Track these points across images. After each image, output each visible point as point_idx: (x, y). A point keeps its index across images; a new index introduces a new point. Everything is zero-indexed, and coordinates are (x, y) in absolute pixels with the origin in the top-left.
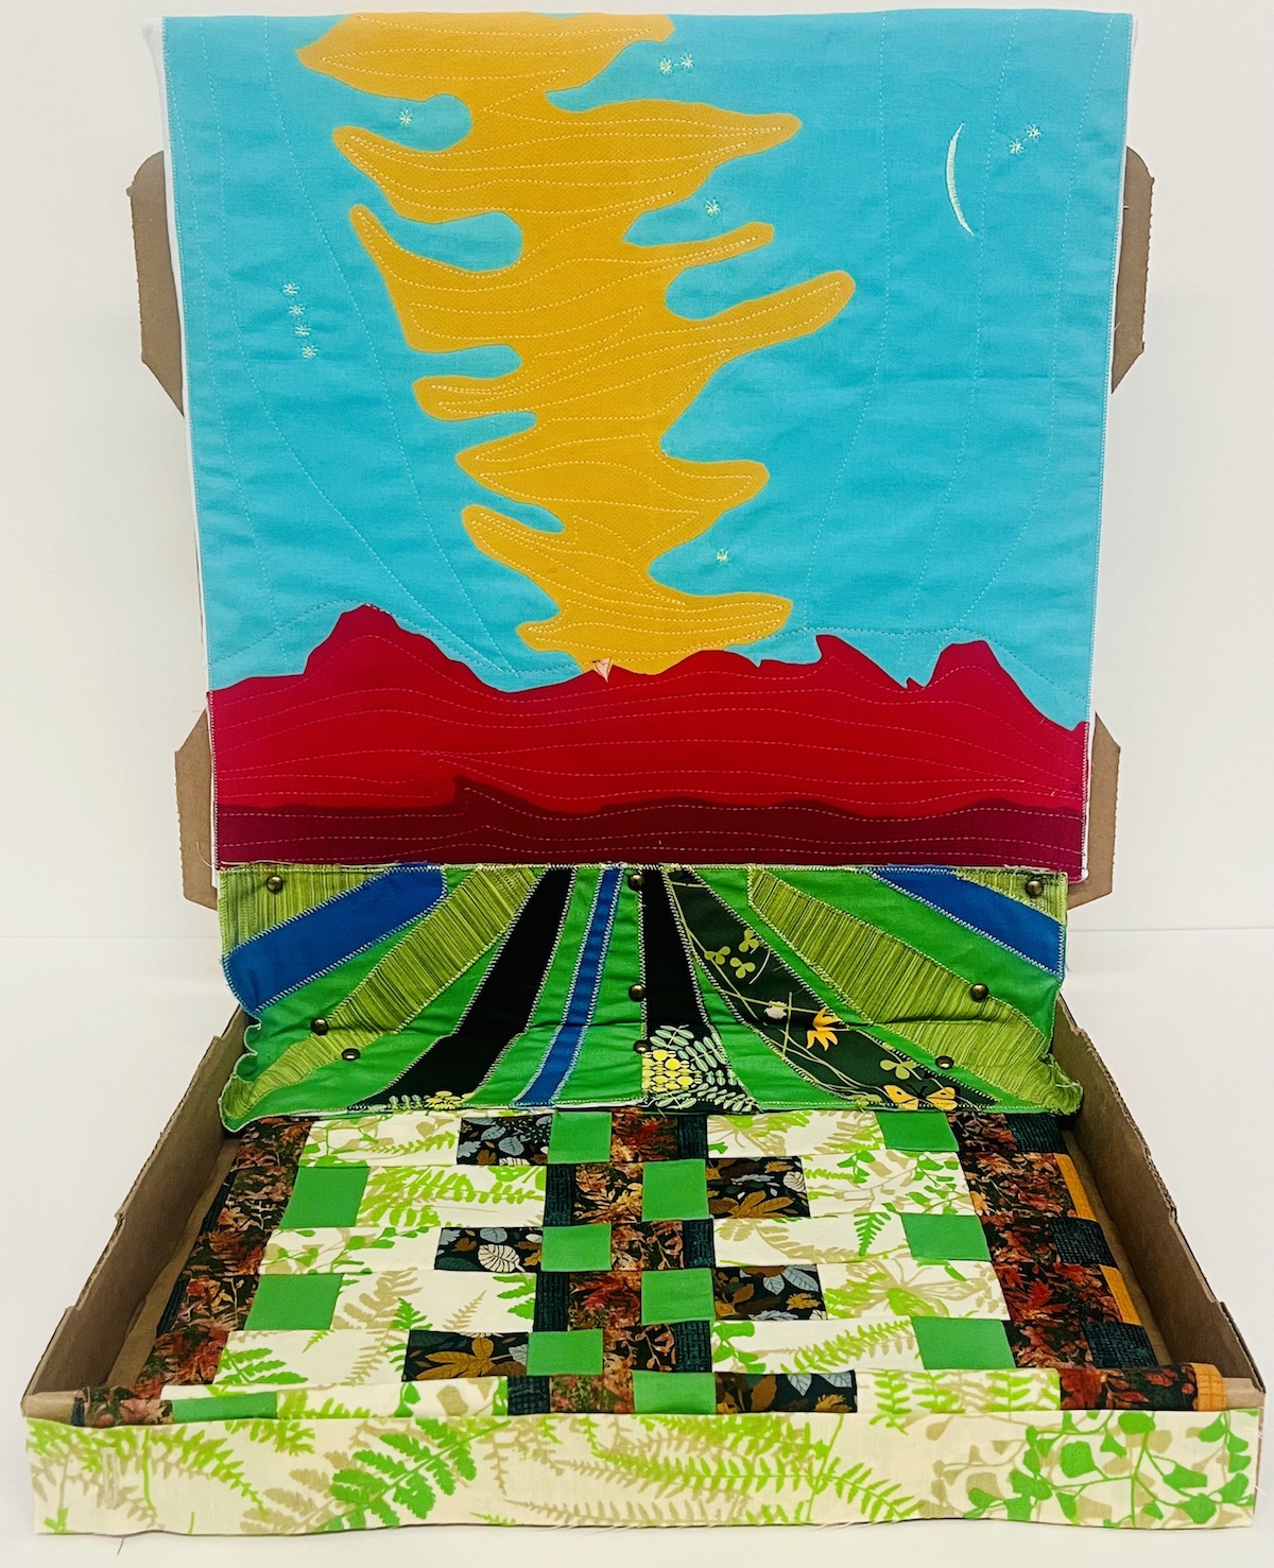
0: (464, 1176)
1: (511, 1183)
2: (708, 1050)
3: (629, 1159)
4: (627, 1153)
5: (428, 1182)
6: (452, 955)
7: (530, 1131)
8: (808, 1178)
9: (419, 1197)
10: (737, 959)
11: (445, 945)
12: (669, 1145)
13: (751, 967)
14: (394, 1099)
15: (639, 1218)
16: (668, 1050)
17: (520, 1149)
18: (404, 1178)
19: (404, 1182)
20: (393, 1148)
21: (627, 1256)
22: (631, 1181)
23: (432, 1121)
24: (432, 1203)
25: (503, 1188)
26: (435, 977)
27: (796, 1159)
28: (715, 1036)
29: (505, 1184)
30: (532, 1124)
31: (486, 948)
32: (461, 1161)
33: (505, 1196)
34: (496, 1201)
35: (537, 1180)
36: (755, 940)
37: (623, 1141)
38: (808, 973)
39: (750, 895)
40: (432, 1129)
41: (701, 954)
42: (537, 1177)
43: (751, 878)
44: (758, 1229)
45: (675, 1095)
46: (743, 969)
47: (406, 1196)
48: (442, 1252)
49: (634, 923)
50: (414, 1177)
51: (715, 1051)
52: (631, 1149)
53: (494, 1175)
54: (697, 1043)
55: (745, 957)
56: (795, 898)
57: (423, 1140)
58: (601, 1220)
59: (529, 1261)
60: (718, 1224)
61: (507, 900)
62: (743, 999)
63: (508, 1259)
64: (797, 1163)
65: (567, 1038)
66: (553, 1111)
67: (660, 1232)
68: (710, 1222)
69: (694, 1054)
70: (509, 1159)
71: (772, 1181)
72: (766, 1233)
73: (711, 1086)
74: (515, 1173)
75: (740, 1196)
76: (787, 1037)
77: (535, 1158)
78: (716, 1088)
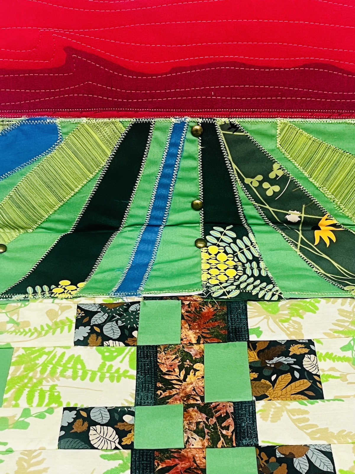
0: (79, 356)
1: (112, 363)
2: (246, 246)
3: (194, 341)
4: (192, 336)
5: (54, 362)
6: (68, 181)
7: (124, 317)
8: (320, 361)
9: (47, 377)
10: (267, 183)
11: (62, 174)
12: (221, 329)
13: (277, 188)
14: (30, 290)
15: (202, 399)
16: (219, 246)
17: (118, 334)
18: (37, 358)
19: (37, 362)
20: (30, 330)
21: (195, 436)
22: (196, 362)
23: (56, 308)
24: (57, 382)
25: (107, 367)
26: (57, 196)
27: (311, 342)
28: (251, 235)
29: (108, 363)
30: (126, 310)
31: (91, 176)
32: (77, 343)
33: (108, 375)
34: (102, 379)
35: (130, 360)
36: (281, 170)
37: (189, 325)
38: (316, 192)
39: (278, 140)
40: (56, 315)
41: (242, 180)
42: (130, 358)
43: (279, 128)
44: (289, 411)
45: (225, 287)
46: (271, 190)
47: (38, 375)
48: (63, 433)
49: (195, 159)
50: (45, 357)
51: (251, 247)
52: (195, 333)
53: (100, 356)
54: (238, 241)
55: (273, 182)
56: (311, 142)
57: (50, 324)
58: (176, 399)
59: (126, 441)
60: (260, 405)
61: (105, 144)
62: (271, 209)
63: (111, 439)
64: (312, 346)
65: (149, 236)
66: (140, 299)
67: (218, 414)
68: (252, 403)
69: (237, 249)
70: (111, 341)
71: (295, 363)
72: (294, 415)
73: (249, 277)
74: (115, 354)
75: (273, 378)
76: (301, 236)
77: (129, 341)
78: (252, 279)
